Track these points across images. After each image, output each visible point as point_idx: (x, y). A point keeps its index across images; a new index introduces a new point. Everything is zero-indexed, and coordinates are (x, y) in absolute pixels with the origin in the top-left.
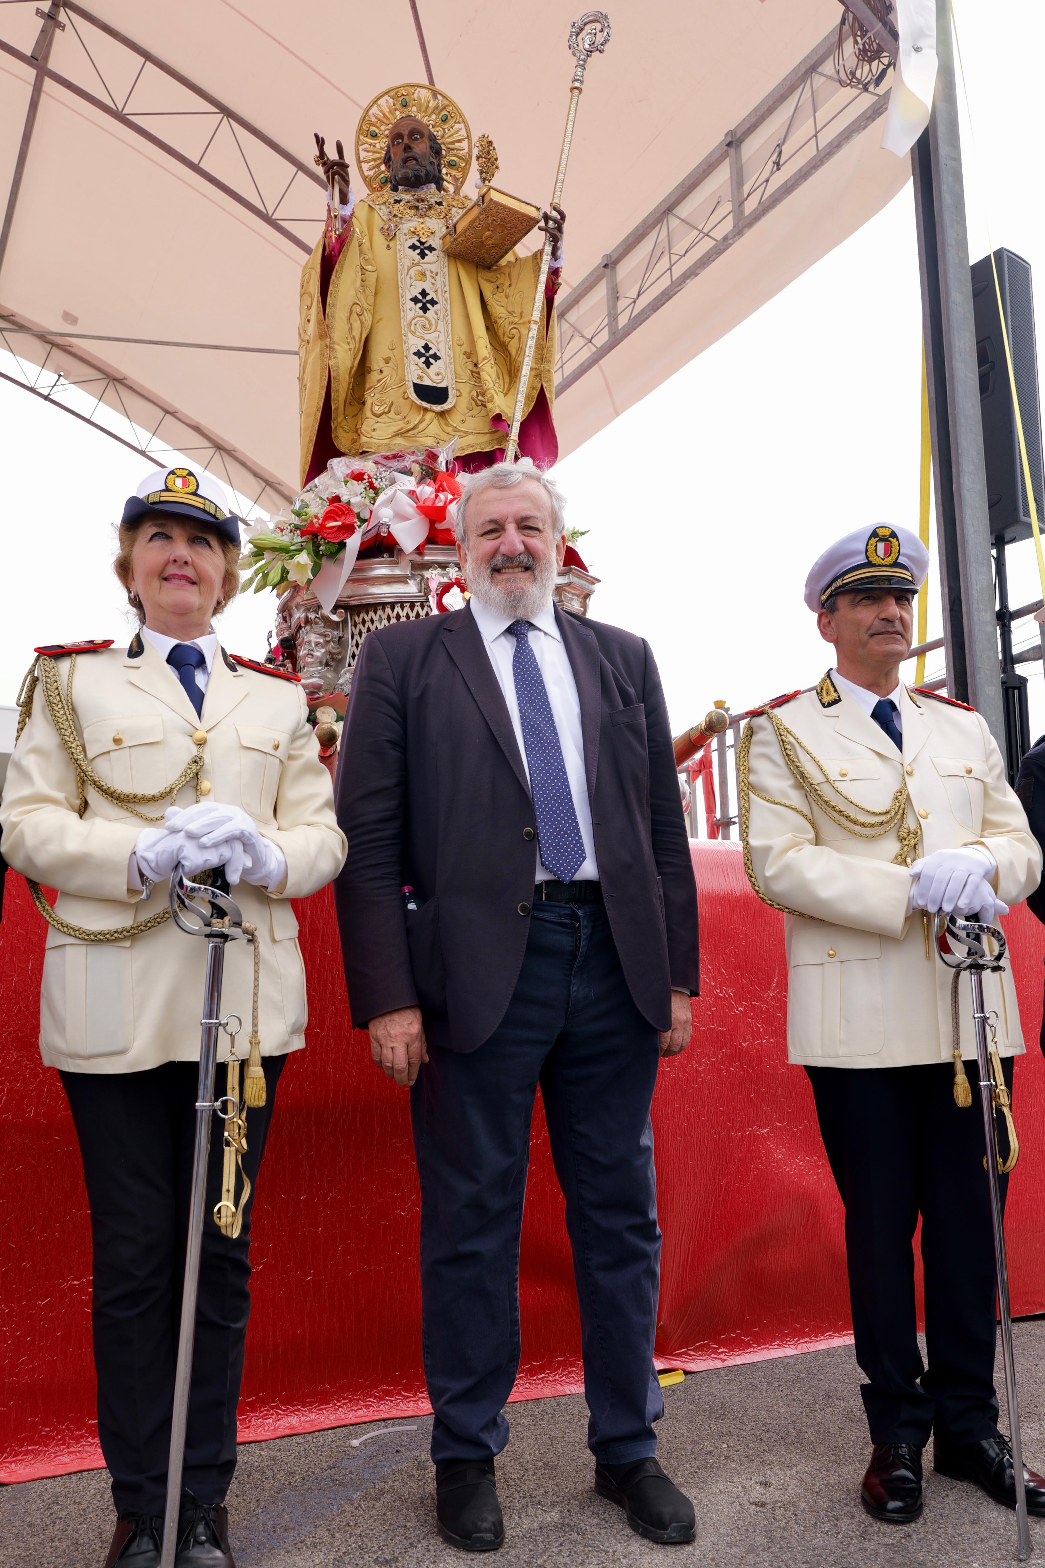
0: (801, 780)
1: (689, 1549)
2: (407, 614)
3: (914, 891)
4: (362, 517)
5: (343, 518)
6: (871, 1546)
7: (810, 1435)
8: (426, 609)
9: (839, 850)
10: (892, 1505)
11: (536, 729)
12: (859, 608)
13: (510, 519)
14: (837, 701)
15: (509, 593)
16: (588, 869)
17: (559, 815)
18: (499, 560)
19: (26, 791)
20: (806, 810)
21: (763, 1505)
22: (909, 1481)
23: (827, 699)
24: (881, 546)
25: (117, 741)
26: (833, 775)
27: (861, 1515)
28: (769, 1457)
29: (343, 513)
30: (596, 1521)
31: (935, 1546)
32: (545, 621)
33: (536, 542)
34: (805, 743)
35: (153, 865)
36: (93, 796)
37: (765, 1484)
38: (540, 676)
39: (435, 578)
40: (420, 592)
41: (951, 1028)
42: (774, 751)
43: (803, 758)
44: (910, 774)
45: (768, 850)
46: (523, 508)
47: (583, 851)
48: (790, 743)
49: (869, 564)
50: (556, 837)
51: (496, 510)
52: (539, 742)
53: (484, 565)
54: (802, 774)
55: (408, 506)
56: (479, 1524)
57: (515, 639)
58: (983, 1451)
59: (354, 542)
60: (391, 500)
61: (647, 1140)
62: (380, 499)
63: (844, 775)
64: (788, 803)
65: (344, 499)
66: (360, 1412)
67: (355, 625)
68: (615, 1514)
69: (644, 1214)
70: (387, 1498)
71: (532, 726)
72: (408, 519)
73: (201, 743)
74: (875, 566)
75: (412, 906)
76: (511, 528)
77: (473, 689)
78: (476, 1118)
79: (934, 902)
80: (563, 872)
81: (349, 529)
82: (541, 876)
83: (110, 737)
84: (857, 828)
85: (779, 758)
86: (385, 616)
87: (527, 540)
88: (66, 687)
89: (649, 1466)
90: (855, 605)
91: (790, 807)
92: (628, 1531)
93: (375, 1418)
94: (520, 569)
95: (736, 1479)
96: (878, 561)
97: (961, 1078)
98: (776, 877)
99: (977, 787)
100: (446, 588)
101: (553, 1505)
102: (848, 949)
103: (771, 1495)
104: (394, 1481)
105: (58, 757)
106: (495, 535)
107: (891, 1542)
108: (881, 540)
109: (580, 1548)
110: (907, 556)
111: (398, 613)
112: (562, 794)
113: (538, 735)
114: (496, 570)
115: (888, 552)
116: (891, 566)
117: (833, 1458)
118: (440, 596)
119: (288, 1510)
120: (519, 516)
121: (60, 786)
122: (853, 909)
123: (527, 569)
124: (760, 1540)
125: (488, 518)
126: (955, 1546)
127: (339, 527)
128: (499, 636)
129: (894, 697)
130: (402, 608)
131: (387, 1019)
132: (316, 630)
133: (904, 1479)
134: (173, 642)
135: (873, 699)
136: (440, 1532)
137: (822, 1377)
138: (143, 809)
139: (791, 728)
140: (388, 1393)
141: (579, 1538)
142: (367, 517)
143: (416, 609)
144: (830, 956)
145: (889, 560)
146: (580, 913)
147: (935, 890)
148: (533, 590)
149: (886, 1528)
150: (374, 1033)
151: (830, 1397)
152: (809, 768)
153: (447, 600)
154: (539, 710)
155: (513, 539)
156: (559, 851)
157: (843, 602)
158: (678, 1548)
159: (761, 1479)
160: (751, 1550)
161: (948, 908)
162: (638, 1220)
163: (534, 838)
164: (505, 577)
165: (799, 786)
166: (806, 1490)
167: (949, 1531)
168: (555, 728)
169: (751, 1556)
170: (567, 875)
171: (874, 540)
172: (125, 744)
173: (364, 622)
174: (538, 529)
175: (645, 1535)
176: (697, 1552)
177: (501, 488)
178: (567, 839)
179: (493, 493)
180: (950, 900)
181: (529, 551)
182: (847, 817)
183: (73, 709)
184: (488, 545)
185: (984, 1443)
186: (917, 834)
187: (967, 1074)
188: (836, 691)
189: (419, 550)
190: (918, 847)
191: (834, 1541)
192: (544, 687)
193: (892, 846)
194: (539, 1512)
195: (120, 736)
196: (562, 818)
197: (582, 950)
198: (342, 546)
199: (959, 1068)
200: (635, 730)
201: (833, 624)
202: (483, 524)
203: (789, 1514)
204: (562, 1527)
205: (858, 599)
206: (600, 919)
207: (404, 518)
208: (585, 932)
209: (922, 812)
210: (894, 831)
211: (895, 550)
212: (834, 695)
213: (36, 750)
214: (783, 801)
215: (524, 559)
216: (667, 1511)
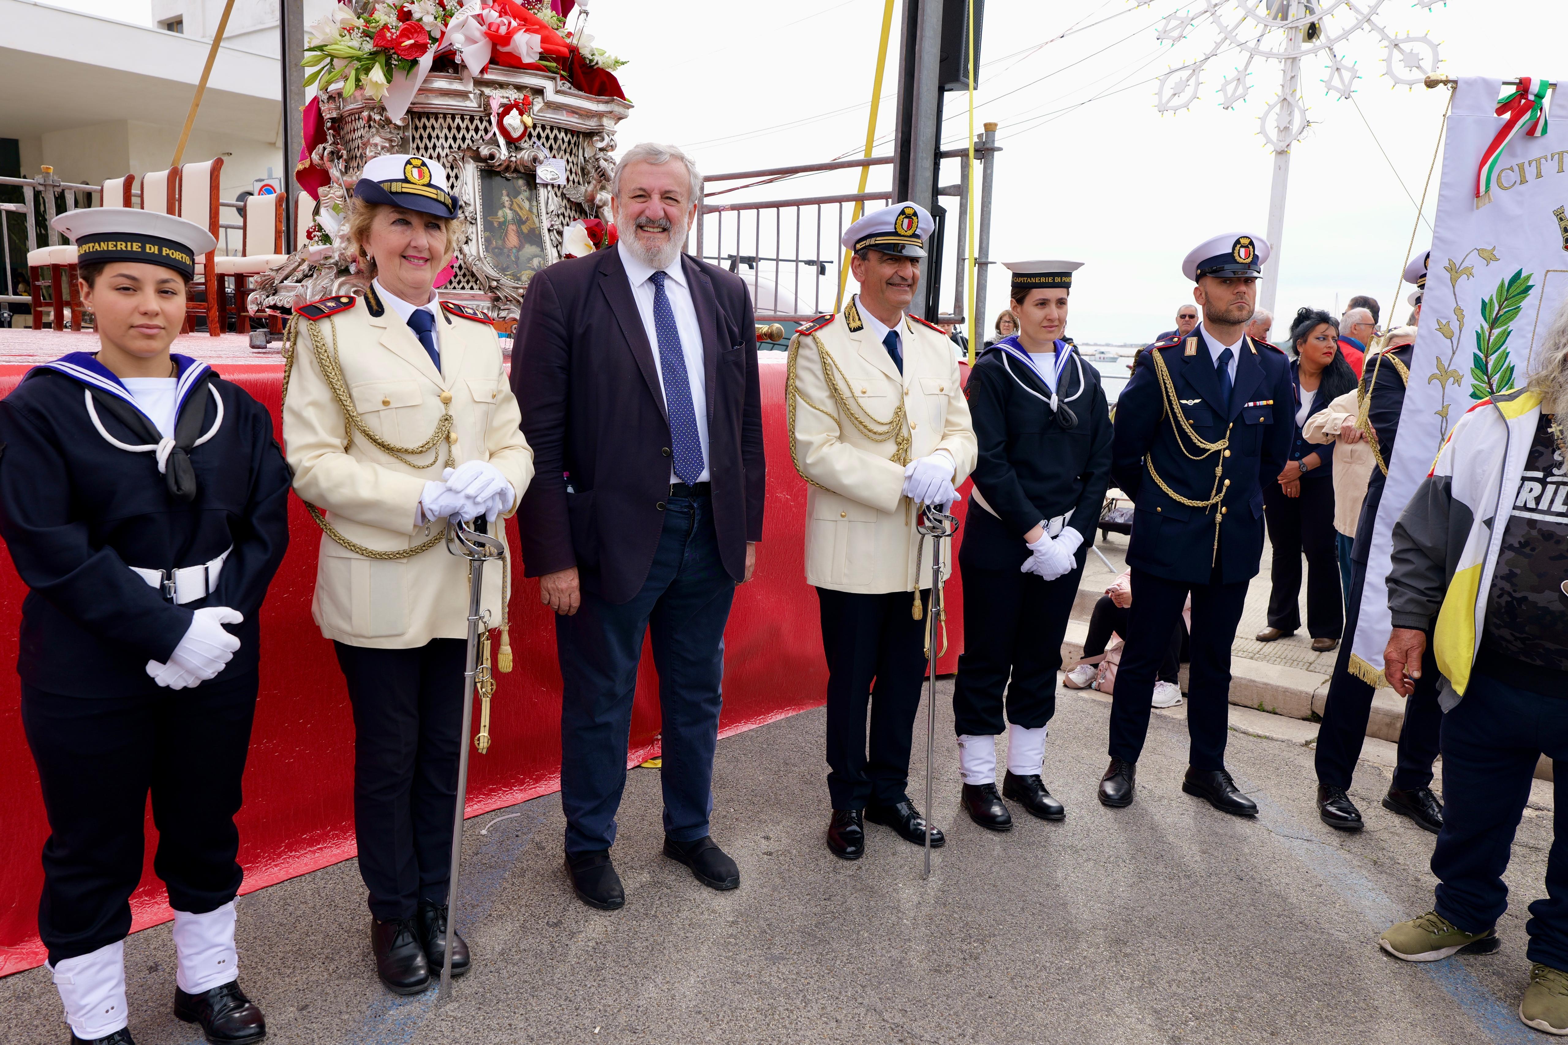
0: (834, 391)
1: (738, 892)
2: (467, 126)
3: (906, 485)
4: (433, 34)
5: (415, 35)
6: (841, 877)
7: (783, 797)
8: (485, 123)
9: (854, 444)
10: (850, 849)
11: (672, 368)
12: (884, 265)
13: (656, 191)
14: (860, 328)
15: (648, 250)
16: (704, 476)
17: (687, 436)
18: (643, 220)
19: (310, 439)
20: (836, 416)
21: (771, 854)
22: (858, 833)
23: (853, 325)
24: (906, 221)
25: (386, 403)
26: (857, 393)
27: (831, 857)
28: (763, 817)
29: (416, 31)
30: (674, 877)
31: (876, 873)
32: (676, 272)
33: (673, 210)
34: (839, 366)
35: (436, 514)
36: (359, 439)
37: (767, 838)
38: (675, 322)
39: (497, 98)
40: (480, 107)
41: (915, 570)
42: (817, 368)
43: (837, 376)
44: (907, 394)
45: (809, 444)
46: (667, 184)
47: (703, 463)
48: (829, 364)
49: (896, 234)
50: (685, 453)
51: (646, 182)
52: (674, 378)
53: (631, 222)
54: (836, 389)
55: (476, 29)
56: (612, 893)
57: (654, 287)
58: (898, 811)
59: (426, 61)
60: (463, 25)
61: (722, 645)
62: (452, 22)
63: (864, 393)
64: (825, 410)
65: (416, 16)
66: (475, 807)
67: (416, 128)
68: (683, 871)
69: (716, 691)
70: (529, 875)
71: (669, 365)
72: (476, 42)
73: (447, 402)
74: (900, 235)
75: (570, 490)
76: (656, 197)
77: (626, 333)
78: (613, 640)
79: (919, 497)
80: (688, 479)
81: (422, 48)
82: (674, 480)
83: (381, 398)
84: (870, 434)
85: (820, 374)
86: (445, 125)
87: (667, 207)
88: (332, 349)
89: (707, 841)
90: (882, 261)
91: (826, 413)
92: (696, 882)
93: (487, 809)
94: (659, 230)
95: (748, 836)
96: (903, 233)
97: (918, 603)
98: (813, 465)
99: (943, 400)
100: (507, 109)
101: (642, 868)
102: (854, 513)
103: (773, 846)
104: (527, 861)
105: (331, 408)
106: (642, 199)
107: (851, 873)
108: (906, 217)
109: (672, 899)
110: (922, 229)
111: (458, 124)
112: (689, 420)
113: (673, 373)
114: (640, 227)
115: (910, 226)
116: (910, 236)
117: (802, 814)
118: (501, 116)
119: (466, 891)
120: (663, 190)
121: (333, 433)
122: (865, 493)
123: (665, 230)
124: (778, 881)
125: (639, 186)
126: (887, 872)
127: (412, 45)
128: (642, 284)
129: (898, 329)
130: (463, 120)
131: (555, 576)
132: (383, 134)
133: (854, 832)
134: (412, 308)
135: (885, 330)
136: (580, 898)
137: (777, 747)
138: (409, 458)
139: (830, 352)
140: (493, 790)
141: (669, 891)
142: (438, 36)
143: (475, 122)
144: (842, 516)
145: (910, 233)
146: (695, 505)
147: (921, 490)
148: (667, 248)
149: (847, 863)
150: (545, 585)
151: (787, 764)
152: (841, 385)
153: (507, 121)
154: (673, 352)
155: (656, 207)
156: (686, 463)
157: (873, 256)
158: (731, 892)
159: (764, 834)
160: (774, 889)
161: (927, 502)
162: (711, 695)
163: (670, 455)
164: (647, 235)
165: (832, 396)
166: (793, 840)
167: (882, 862)
168: (685, 366)
169: (776, 894)
170: (691, 481)
171: (902, 217)
172: (392, 406)
173: (425, 128)
174: (676, 200)
175: (709, 885)
176: (744, 894)
177: (652, 164)
178: (692, 454)
179: (645, 167)
180: (930, 497)
181: (667, 216)
182: (865, 427)
183: (341, 370)
184: (636, 206)
185: (899, 805)
186: (908, 441)
187: (922, 600)
188: (859, 319)
189: (483, 71)
190: (909, 450)
191: (819, 877)
192: (677, 332)
193: (891, 448)
194: (636, 875)
195: (388, 399)
196: (690, 439)
197: (695, 530)
198: (415, 62)
199: (917, 595)
200: (738, 365)
201: (863, 268)
202: (634, 190)
203: (788, 859)
204: (655, 884)
205: (885, 258)
206: (707, 508)
207: (471, 40)
208: (697, 518)
209: (913, 425)
210: (894, 438)
211: (914, 225)
212: (858, 323)
213: (314, 404)
214: (822, 408)
215: (663, 222)
216: (723, 870)
